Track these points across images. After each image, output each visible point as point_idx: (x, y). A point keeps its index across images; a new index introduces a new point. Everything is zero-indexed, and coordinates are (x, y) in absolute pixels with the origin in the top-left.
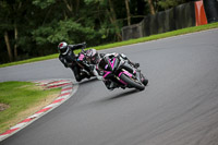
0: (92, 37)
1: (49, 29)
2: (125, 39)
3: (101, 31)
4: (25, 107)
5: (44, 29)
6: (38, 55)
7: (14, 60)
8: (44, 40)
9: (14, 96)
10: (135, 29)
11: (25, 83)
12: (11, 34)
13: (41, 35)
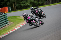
0: (37, 4)
1: (25, 2)
2: (46, 5)
3: (39, 2)
4: (18, 23)
5: (24, 2)
6: (22, 9)
7: (15, 10)
8: (24, 5)
9: (15, 20)
10: (49, 2)
11: (18, 17)
12: (14, 3)
13: (23, 4)
